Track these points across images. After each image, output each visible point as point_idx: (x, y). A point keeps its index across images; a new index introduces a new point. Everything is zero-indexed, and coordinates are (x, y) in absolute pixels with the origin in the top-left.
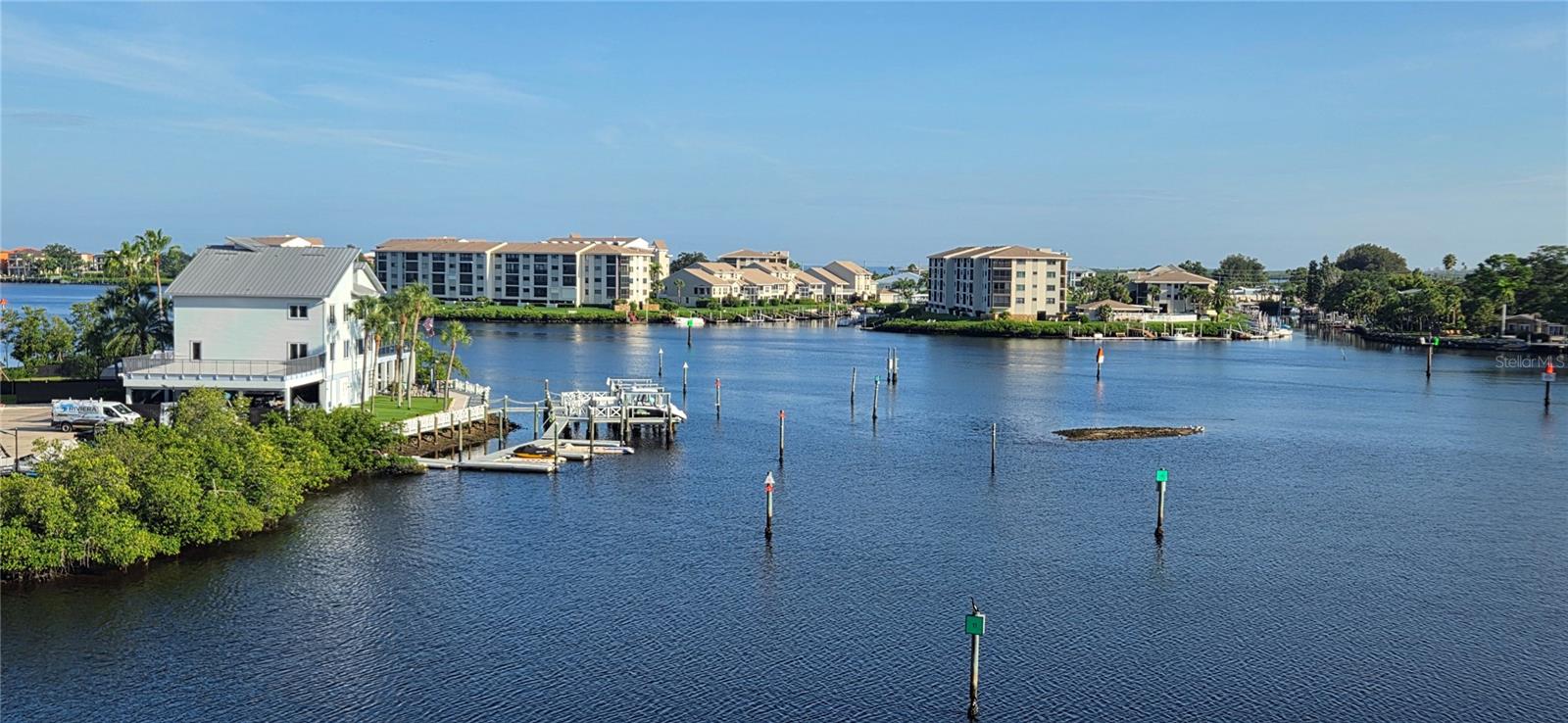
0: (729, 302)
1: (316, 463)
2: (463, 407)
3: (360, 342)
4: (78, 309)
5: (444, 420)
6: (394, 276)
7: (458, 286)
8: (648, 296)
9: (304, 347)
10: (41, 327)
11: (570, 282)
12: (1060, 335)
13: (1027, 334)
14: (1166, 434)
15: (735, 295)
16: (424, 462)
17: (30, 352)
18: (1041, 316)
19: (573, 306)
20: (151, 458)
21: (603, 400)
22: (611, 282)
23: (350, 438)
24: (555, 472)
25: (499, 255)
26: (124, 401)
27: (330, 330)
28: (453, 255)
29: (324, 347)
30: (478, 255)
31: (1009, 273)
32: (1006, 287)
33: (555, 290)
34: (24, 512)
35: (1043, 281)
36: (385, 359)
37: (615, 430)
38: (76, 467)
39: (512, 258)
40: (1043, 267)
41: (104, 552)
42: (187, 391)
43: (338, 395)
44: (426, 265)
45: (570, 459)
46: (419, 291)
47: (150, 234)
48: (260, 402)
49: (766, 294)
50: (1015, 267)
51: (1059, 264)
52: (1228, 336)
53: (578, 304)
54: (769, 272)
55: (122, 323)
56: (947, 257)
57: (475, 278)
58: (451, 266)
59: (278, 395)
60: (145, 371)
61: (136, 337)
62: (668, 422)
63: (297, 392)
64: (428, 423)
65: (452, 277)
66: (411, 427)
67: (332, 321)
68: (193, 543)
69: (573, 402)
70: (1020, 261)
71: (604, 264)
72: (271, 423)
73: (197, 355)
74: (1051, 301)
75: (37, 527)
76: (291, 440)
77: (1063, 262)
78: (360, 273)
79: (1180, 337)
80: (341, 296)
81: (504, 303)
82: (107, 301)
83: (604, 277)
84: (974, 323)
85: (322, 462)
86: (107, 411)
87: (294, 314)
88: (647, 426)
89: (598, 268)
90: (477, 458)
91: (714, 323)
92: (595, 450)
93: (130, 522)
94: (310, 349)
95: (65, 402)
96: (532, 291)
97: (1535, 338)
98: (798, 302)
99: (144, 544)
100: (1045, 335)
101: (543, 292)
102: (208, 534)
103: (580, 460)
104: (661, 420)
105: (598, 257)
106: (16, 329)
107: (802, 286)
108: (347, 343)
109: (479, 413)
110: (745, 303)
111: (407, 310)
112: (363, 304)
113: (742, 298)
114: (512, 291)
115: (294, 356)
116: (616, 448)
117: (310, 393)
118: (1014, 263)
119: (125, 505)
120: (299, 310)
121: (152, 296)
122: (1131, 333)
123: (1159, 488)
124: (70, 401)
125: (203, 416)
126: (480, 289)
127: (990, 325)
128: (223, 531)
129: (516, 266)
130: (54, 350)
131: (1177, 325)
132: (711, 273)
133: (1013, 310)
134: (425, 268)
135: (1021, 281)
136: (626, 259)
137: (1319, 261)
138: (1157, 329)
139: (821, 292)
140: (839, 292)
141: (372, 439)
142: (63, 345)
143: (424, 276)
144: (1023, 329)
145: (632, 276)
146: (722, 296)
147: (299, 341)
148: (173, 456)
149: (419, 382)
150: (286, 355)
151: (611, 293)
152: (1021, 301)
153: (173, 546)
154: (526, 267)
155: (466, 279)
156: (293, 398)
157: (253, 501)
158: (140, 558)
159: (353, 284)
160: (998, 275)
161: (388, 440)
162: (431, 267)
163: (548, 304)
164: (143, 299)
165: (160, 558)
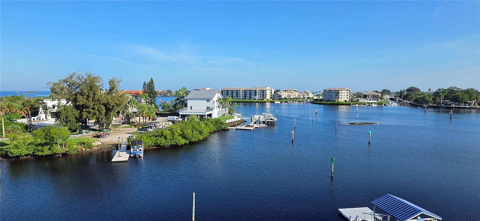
0: (285, 99)
1: (211, 128)
2: (237, 118)
3: (219, 106)
4: (172, 101)
5: (233, 120)
6: (225, 94)
7: (236, 96)
8: (270, 97)
9: (209, 107)
10: (166, 104)
11: (256, 95)
12: (349, 105)
13: (343, 104)
14: (371, 124)
15: (286, 97)
16: (230, 128)
17: (164, 108)
18: (345, 101)
19: (256, 100)
20: (184, 127)
21: (262, 117)
22: (263, 95)
23: (217, 123)
24: (253, 130)
25: (243, 90)
26: (179, 117)
27: (214, 104)
28: (235, 90)
29: (212, 107)
30: (239, 90)
32: (339, 95)
33: (253, 97)
34: (163, 136)
35: (346, 94)
36: (223, 109)
37: (264, 122)
38: (172, 128)
39: (245, 91)
40: (346, 92)
41: (176, 143)
42: (189, 115)
43: (215, 116)
44: (230, 92)
45: (256, 128)
46: (229, 97)
47: (184, 88)
48: (202, 116)
49: (292, 97)
50: (340, 92)
52: (383, 105)
54: (293, 93)
55: (179, 103)
56: (327, 90)
57: (239, 95)
58: (235, 92)
59: (205, 116)
60: (183, 111)
61: (181, 105)
62: (274, 121)
63: (208, 115)
64: (230, 121)
65: (235, 94)
66: (227, 121)
67: (214, 102)
68: (191, 141)
69: (256, 117)
70: (341, 90)
71: (262, 92)
72: (204, 120)
73: (191, 109)
74: (347, 98)
75: (166, 138)
76: (207, 124)
77: (350, 91)
78: (219, 94)
79: (373, 105)
80: (215, 98)
81: (244, 99)
82: (177, 99)
83: (262, 94)
84: (332, 102)
85: (212, 128)
86: (177, 118)
87: (207, 101)
88: (270, 121)
89: (261, 93)
90: (239, 127)
91: (282, 102)
92: (260, 126)
93: (180, 138)
94: (210, 108)
95: (170, 117)
96: (249, 97)
97: (448, 105)
98: (298, 98)
99: (183, 141)
100: (346, 105)
101: (251, 97)
102: (193, 140)
103: (258, 128)
104: (272, 120)
105: (261, 90)
106: (162, 104)
107: (299, 95)
108: (216, 106)
109: (239, 119)
110: (288, 99)
111: (227, 100)
112: (219, 99)
113: (287, 98)
114: (245, 97)
115: (207, 109)
116: (264, 125)
117: (210, 115)
118: (340, 91)
119: (180, 135)
120: (208, 101)
121: (184, 98)
122: (364, 104)
123: (369, 134)
124: (171, 117)
125: (192, 119)
126: (240, 97)
127: (335, 103)
128: (196, 140)
129: (246, 92)
130: (168, 108)
131: (373, 103)
132: (282, 93)
134: (230, 93)
135: (341, 94)
136: (266, 91)
137: (402, 90)
138: (369, 103)
139: (302, 96)
140: (306, 96)
141: (221, 124)
142: (170, 107)
143: (230, 94)
145: (267, 94)
146: (284, 97)
147: (208, 106)
148: (187, 126)
149: (229, 114)
150: (206, 108)
151: (263, 97)
152: (341, 98)
153: (188, 142)
154: (248, 92)
156: (207, 116)
157: (201, 134)
158: (182, 144)
159: (218, 96)
160: (337, 93)
161: (224, 124)
162: (231, 93)
163: (252, 99)
164: (182, 99)
165: (185, 144)
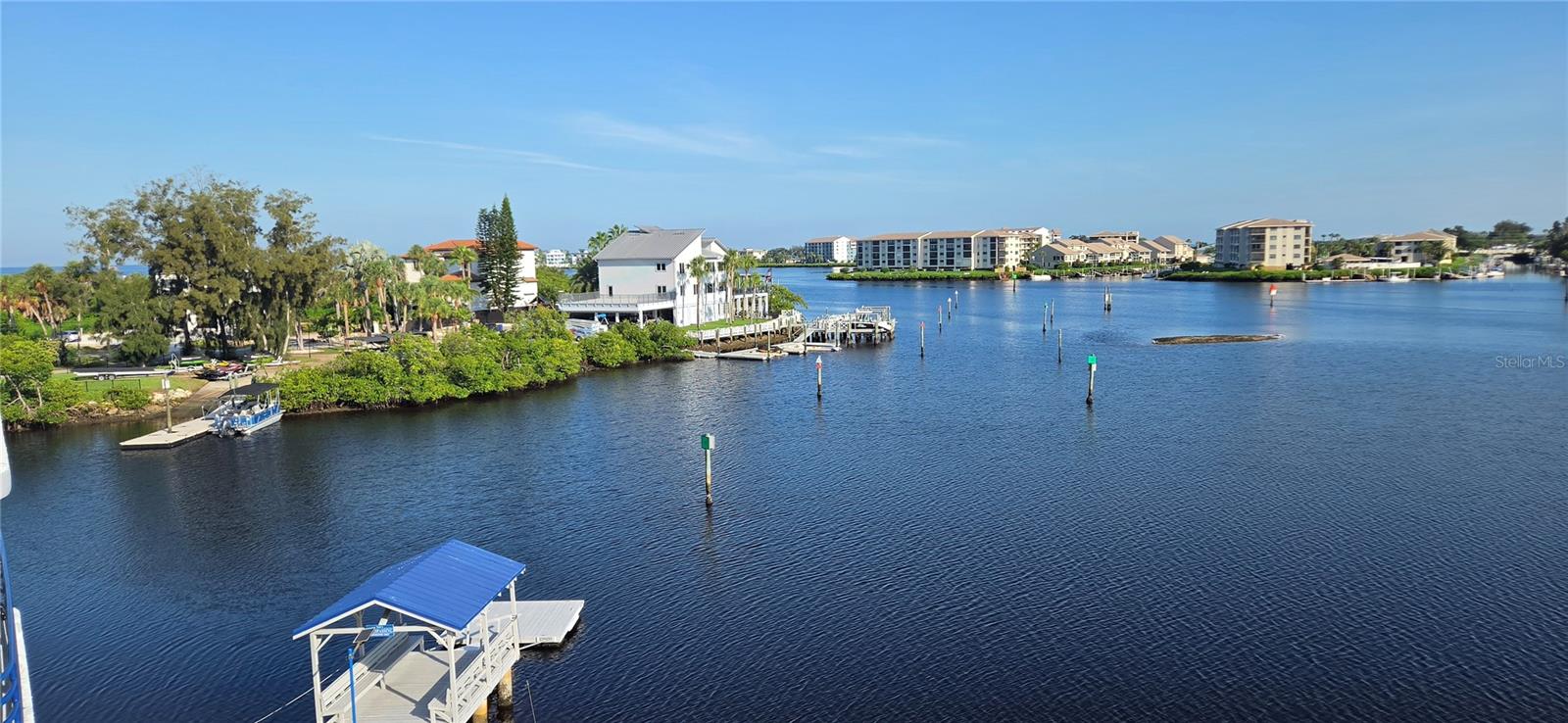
6: (867, 255)
7: (902, 260)
8: (1019, 262)
9: (664, 288)
11: (968, 255)
15: (1082, 260)
18: (1290, 267)
19: (970, 270)
22: (993, 254)
24: (770, 360)
25: (926, 240)
28: (899, 241)
29: (677, 288)
30: (914, 240)
31: (1263, 237)
32: (1262, 247)
33: (958, 260)
35: (1291, 242)
39: (933, 242)
50: (1268, 233)
51: (1303, 230)
53: (973, 268)
56: (1225, 229)
57: (911, 255)
58: (898, 248)
60: (572, 302)
63: (656, 313)
67: (682, 272)
70: (1271, 228)
71: (989, 243)
73: (611, 293)
74: (1297, 256)
77: (1308, 229)
81: (929, 269)
83: (989, 251)
84: (1238, 273)
87: (659, 269)
88: (863, 334)
89: (985, 246)
91: (1059, 278)
94: (667, 290)
96: (945, 262)
98: (1130, 264)
101: (952, 262)
105: (985, 238)
107: (1134, 253)
112: (695, 262)
113: (1085, 262)
114: (934, 262)
115: (659, 291)
117: (668, 314)
118: (1268, 230)
120: (661, 266)
122: (1356, 277)
123: (1090, 369)
126: (915, 261)
127: (1245, 273)
129: (936, 246)
133: (1267, 263)
134: (884, 250)
135: (1273, 243)
136: (1002, 239)
139: (1149, 256)
140: (1163, 256)
143: (883, 255)
144: (1269, 276)
145: (1008, 249)
147: (660, 284)
150: (656, 291)
151: (993, 261)
152: (1273, 257)
154: (942, 247)
155: (906, 256)
159: (701, 250)
160: (1255, 239)
162: (887, 249)
163: (955, 269)
